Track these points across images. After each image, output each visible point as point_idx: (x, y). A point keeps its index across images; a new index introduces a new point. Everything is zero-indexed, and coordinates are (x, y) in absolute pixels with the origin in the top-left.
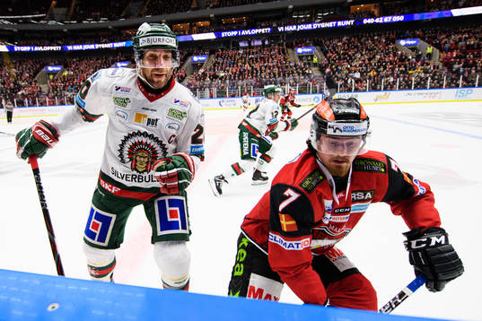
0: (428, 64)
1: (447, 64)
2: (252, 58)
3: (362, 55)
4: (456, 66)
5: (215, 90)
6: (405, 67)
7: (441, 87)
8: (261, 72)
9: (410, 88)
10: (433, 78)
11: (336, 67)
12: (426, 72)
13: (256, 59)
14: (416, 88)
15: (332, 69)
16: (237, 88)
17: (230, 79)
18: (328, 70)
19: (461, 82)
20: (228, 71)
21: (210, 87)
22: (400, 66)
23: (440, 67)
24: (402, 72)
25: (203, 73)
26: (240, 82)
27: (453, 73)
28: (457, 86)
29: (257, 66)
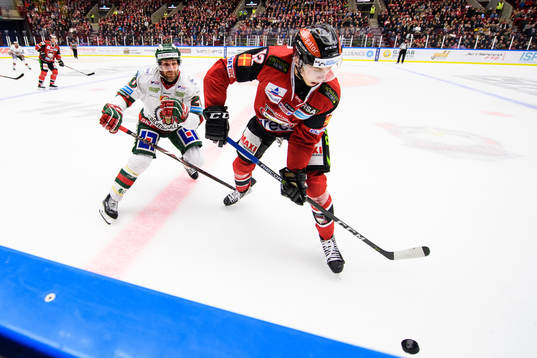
0: (497, 22)
1: (519, 23)
2: (307, 5)
3: (427, 7)
4: (527, 27)
5: (265, 38)
6: (472, 24)
7: (506, 48)
8: (316, 21)
9: (472, 47)
10: (498, 38)
11: (396, 19)
12: (493, 31)
13: (312, 6)
14: (479, 48)
15: (392, 22)
16: (288, 37)
17: (282, 26)
18: (387, 22)
19: (530, 43)
20: (281, 18)
21: (261, 33)
22: (466, 22)
23: (511, 25)
24: (466, 29)
25: (255, 19)
26: (292, 31)
27: (523, 33)
28: (524, 48)
29: (312, 13)
